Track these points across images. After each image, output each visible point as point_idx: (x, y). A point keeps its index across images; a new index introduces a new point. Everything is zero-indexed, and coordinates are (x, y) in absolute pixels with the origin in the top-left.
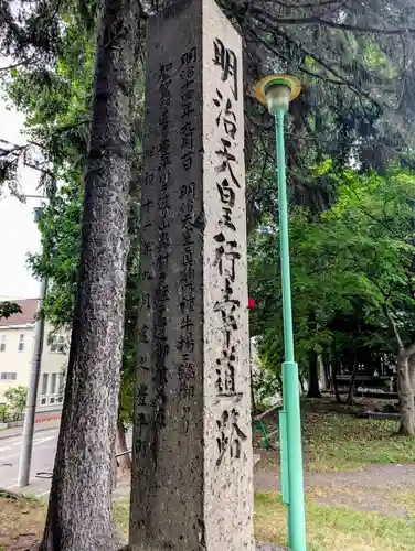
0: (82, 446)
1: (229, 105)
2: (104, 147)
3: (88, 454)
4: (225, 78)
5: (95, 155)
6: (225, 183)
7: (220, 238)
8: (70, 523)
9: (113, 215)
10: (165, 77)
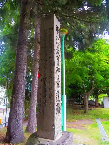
0: (16, 114)
1: (58, 39)
2: (22, 42)
3: (17, 116)
4: (58, 34)
5: (20, 44)
6: (58, 56)
7: (57, 68)
8: (13, 132)
9: (24, 59)
10: (46, 32)
